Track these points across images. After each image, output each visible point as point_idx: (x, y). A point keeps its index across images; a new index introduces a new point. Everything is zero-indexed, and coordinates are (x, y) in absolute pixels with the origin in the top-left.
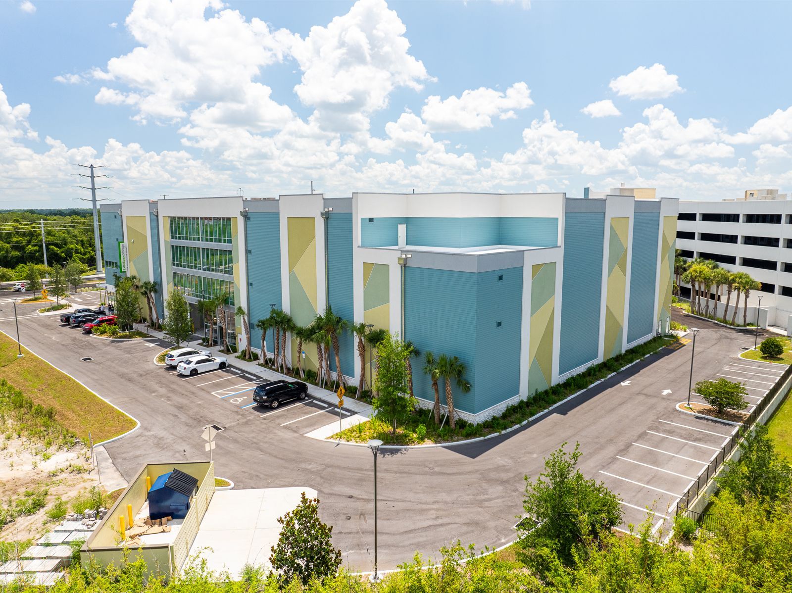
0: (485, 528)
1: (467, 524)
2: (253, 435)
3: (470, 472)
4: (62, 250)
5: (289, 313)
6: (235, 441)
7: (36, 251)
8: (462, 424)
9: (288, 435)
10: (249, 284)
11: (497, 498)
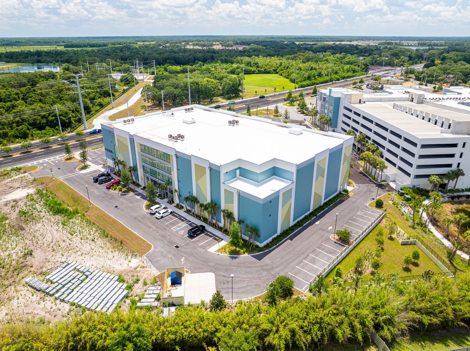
0: (260, 287)
1: (256, 285)
2: (191, 250)
3: (258, 266)
4: (66, 118)
5: (196, 196)
6: (186, 253)
7: (54, 120)
8: (257, 247)
9: (201, 250)
10: (179, 181)
11: (265, 276)
